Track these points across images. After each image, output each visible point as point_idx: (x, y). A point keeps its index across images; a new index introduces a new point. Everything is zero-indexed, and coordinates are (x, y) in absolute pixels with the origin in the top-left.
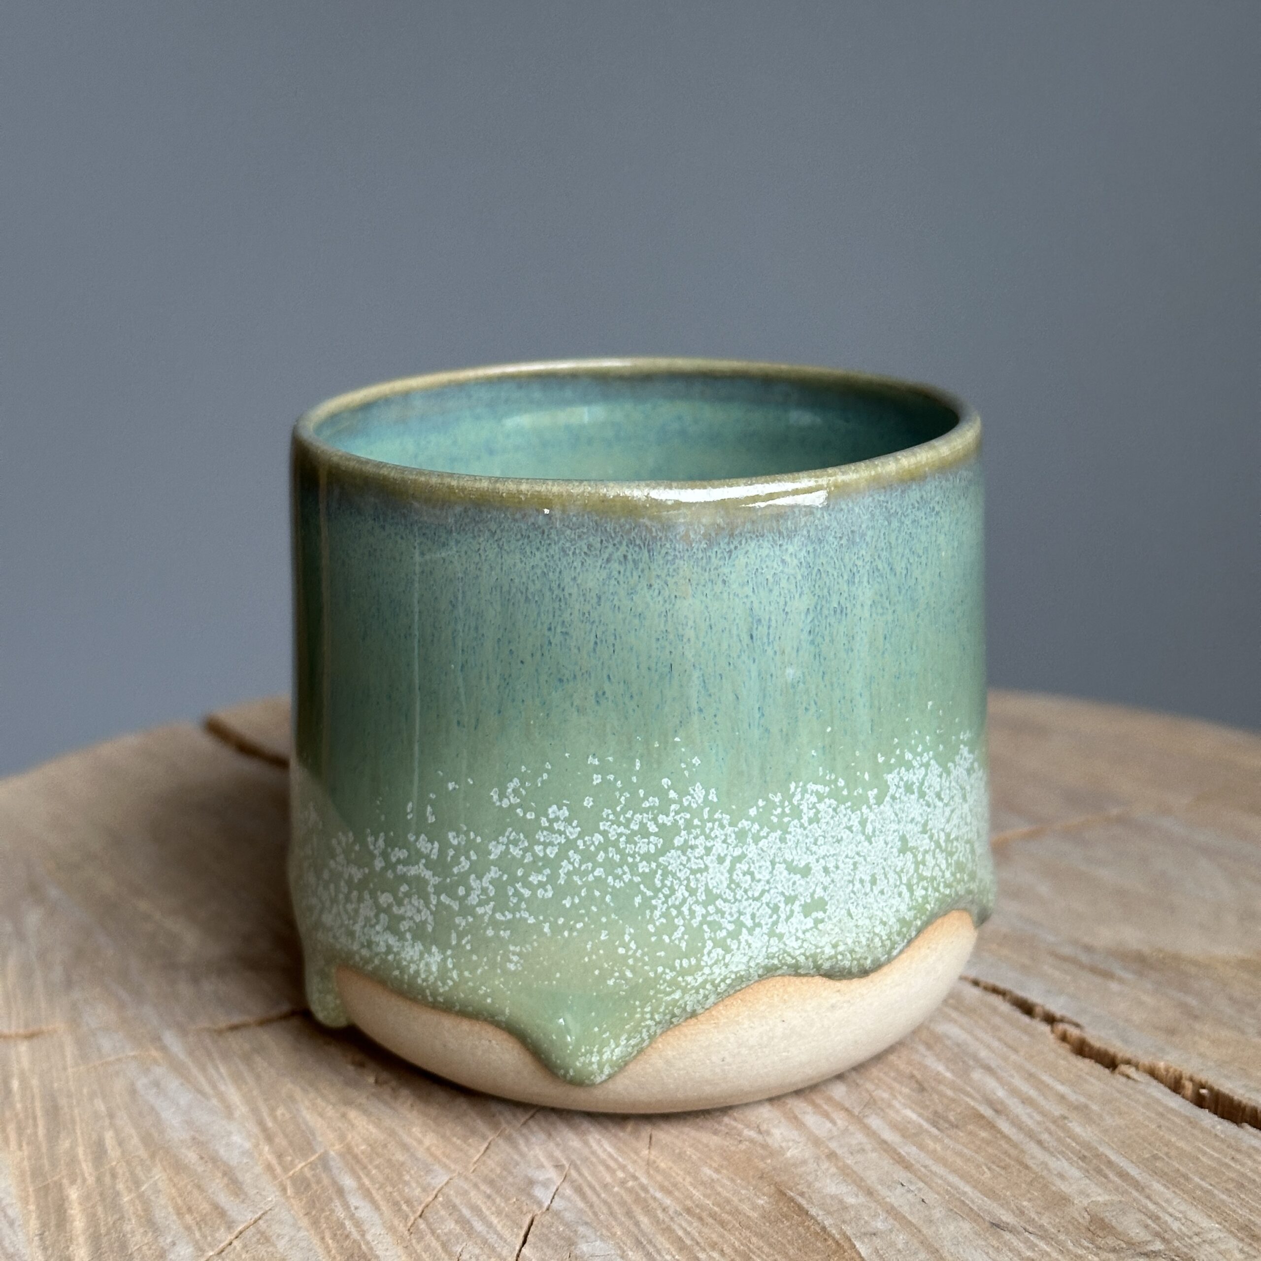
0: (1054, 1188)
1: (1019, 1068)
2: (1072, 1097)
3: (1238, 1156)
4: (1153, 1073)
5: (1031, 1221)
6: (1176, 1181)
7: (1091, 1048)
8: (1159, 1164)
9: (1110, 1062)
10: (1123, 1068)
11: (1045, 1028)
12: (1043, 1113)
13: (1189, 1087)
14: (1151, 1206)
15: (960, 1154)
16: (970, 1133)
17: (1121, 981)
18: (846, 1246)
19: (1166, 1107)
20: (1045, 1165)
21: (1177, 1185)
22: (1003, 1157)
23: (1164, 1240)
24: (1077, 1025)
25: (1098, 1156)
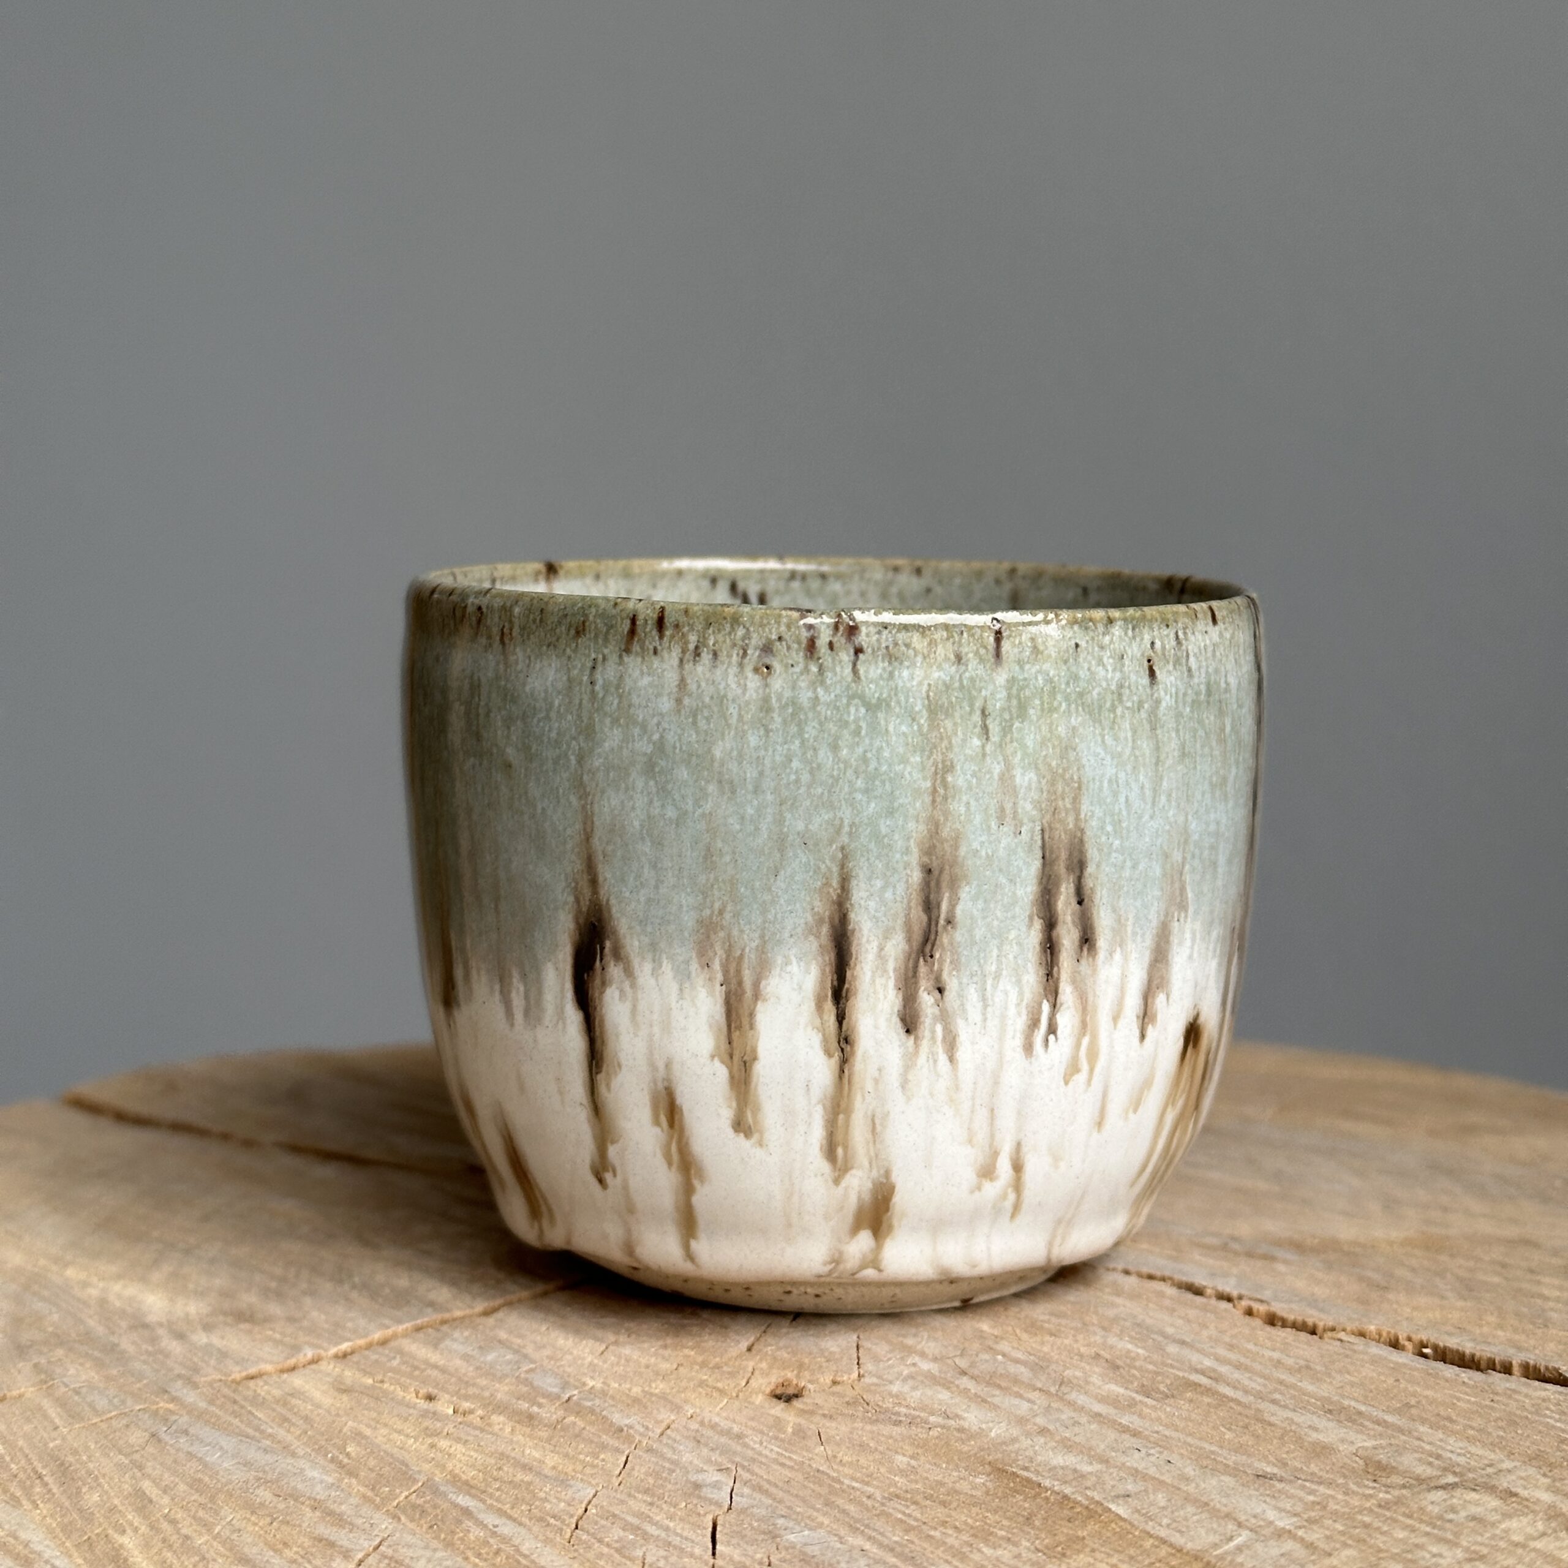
0: (1310, 1440)
1: (1216, 1340)
2: (1291, 1362)
3: (1496, 1398)
4: (1364, 1335)
5: (1298, 1470)
6: (1441, 1424)
7: (1285, 1319)
8: (1414, 1411)
9: (1313, 1330)
10: (1331, 1334)
11: (1224, 1305)
12: (1265, 1377)
13: (1409, 1345)
14: (1428, 1447)
15: (1189, 1419)
16: (1191, 1401)
17: (1286, 1262)
18: (1100, 1510)
19: (1396, 1361)
20: (1292, 1421)
22: (1238, 1418)
24: (1262, 1301)
25: (1345, 1408)
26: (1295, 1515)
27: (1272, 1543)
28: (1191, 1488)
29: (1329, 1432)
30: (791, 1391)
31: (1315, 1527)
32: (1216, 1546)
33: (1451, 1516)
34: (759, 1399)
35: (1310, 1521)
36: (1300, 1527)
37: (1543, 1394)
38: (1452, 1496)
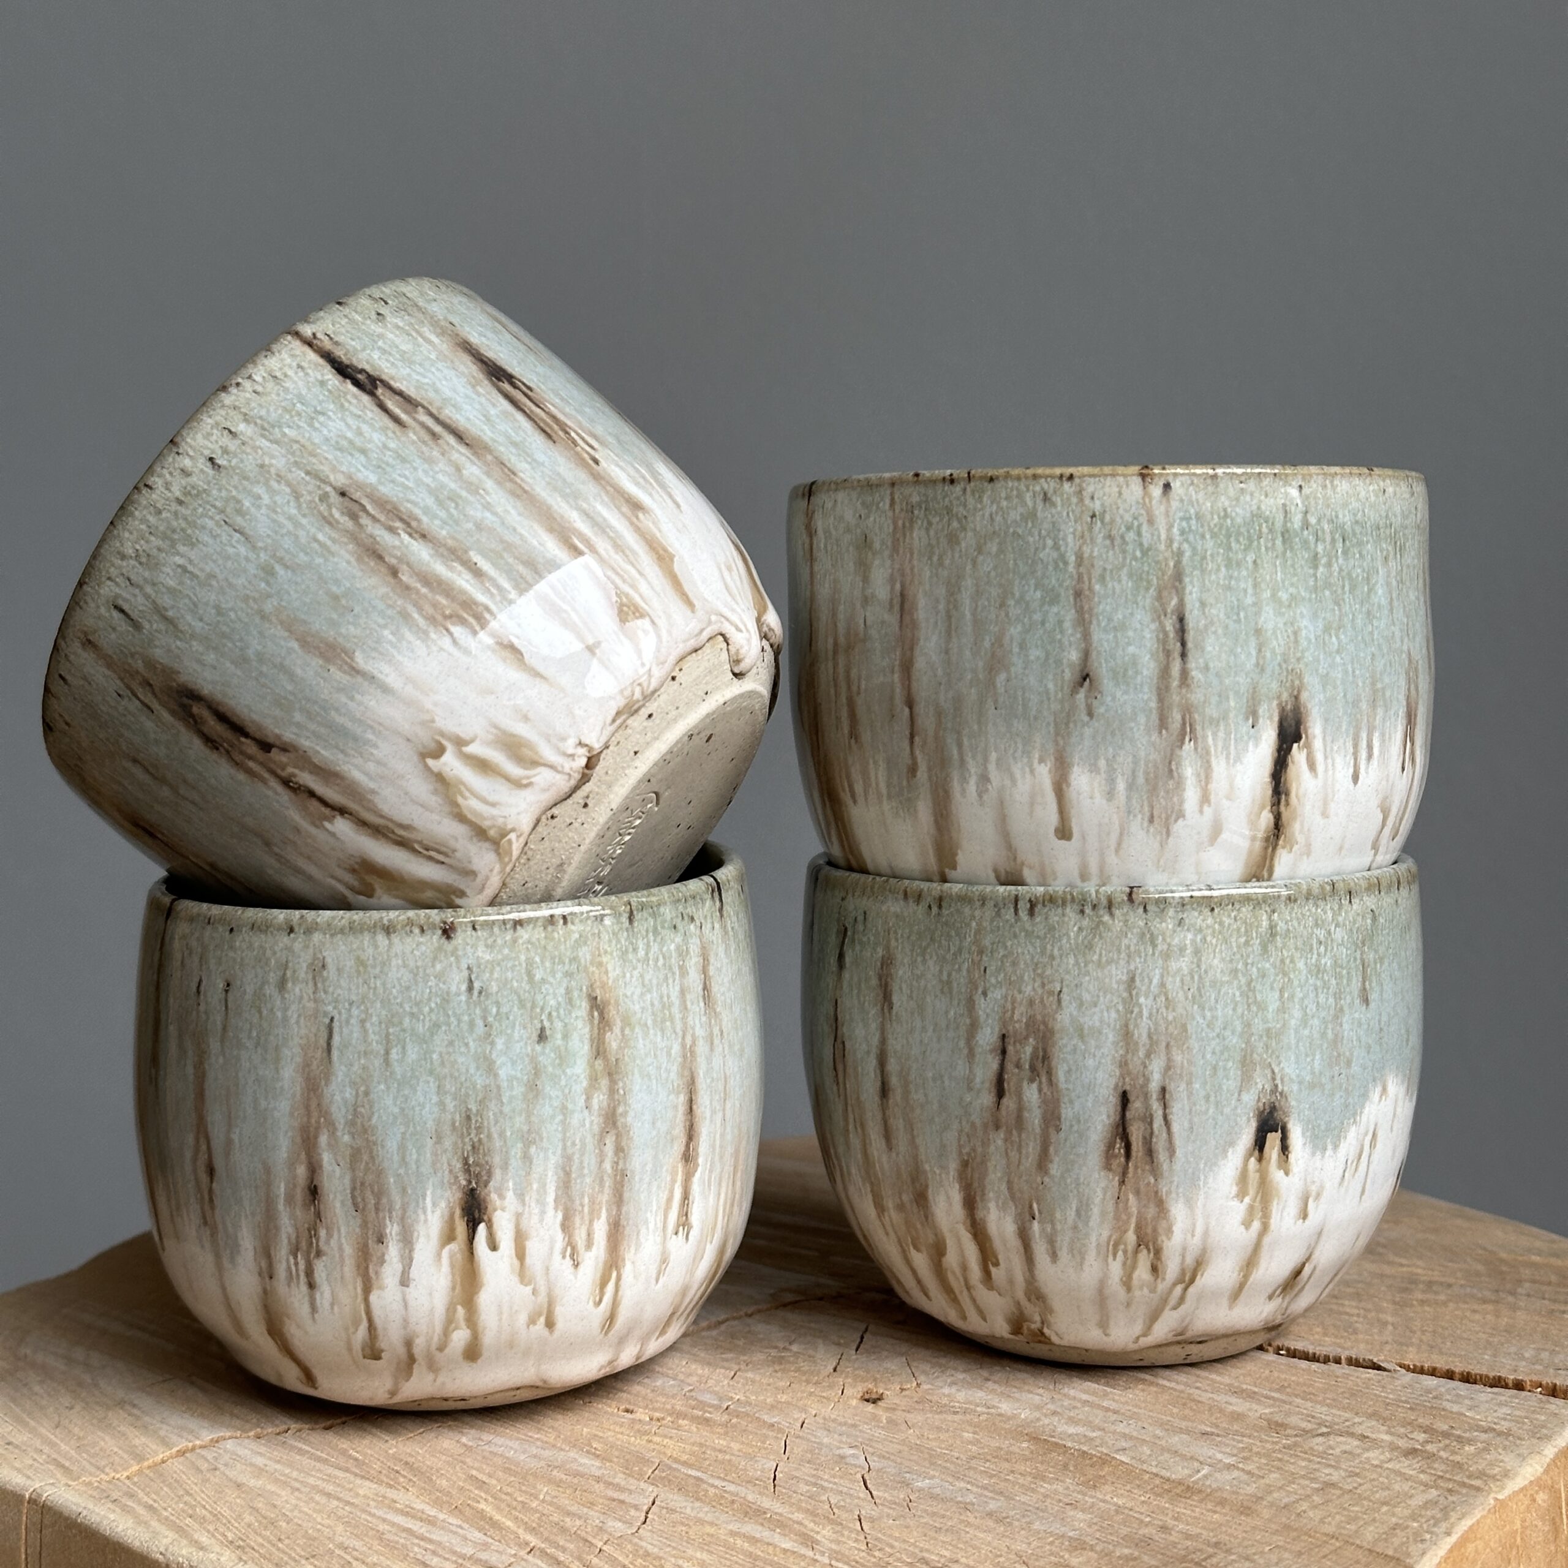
0: (1228, 1411)
3: (1339, 1379)
5: (1227, 1429)
6: (1308, 1397)
8: (1289, 1390)
14: (1304, 1411)
18: (1109, 1458)
20: (1212, 1399)
21: (1311, 1399)
23: (1326, 1426)
26: (1234, 1455)
27: (1225, 1472)
28: (1163, 1443)
29: (1238, 1405)
30: (874, 1396)
31: (1249, 1462)
32: (1190, 1476)
33: (1331, 1451)
34: (854, 1402)
36: (1239, 1462)
37: (1367, 1375)
38: (1329, 1440)
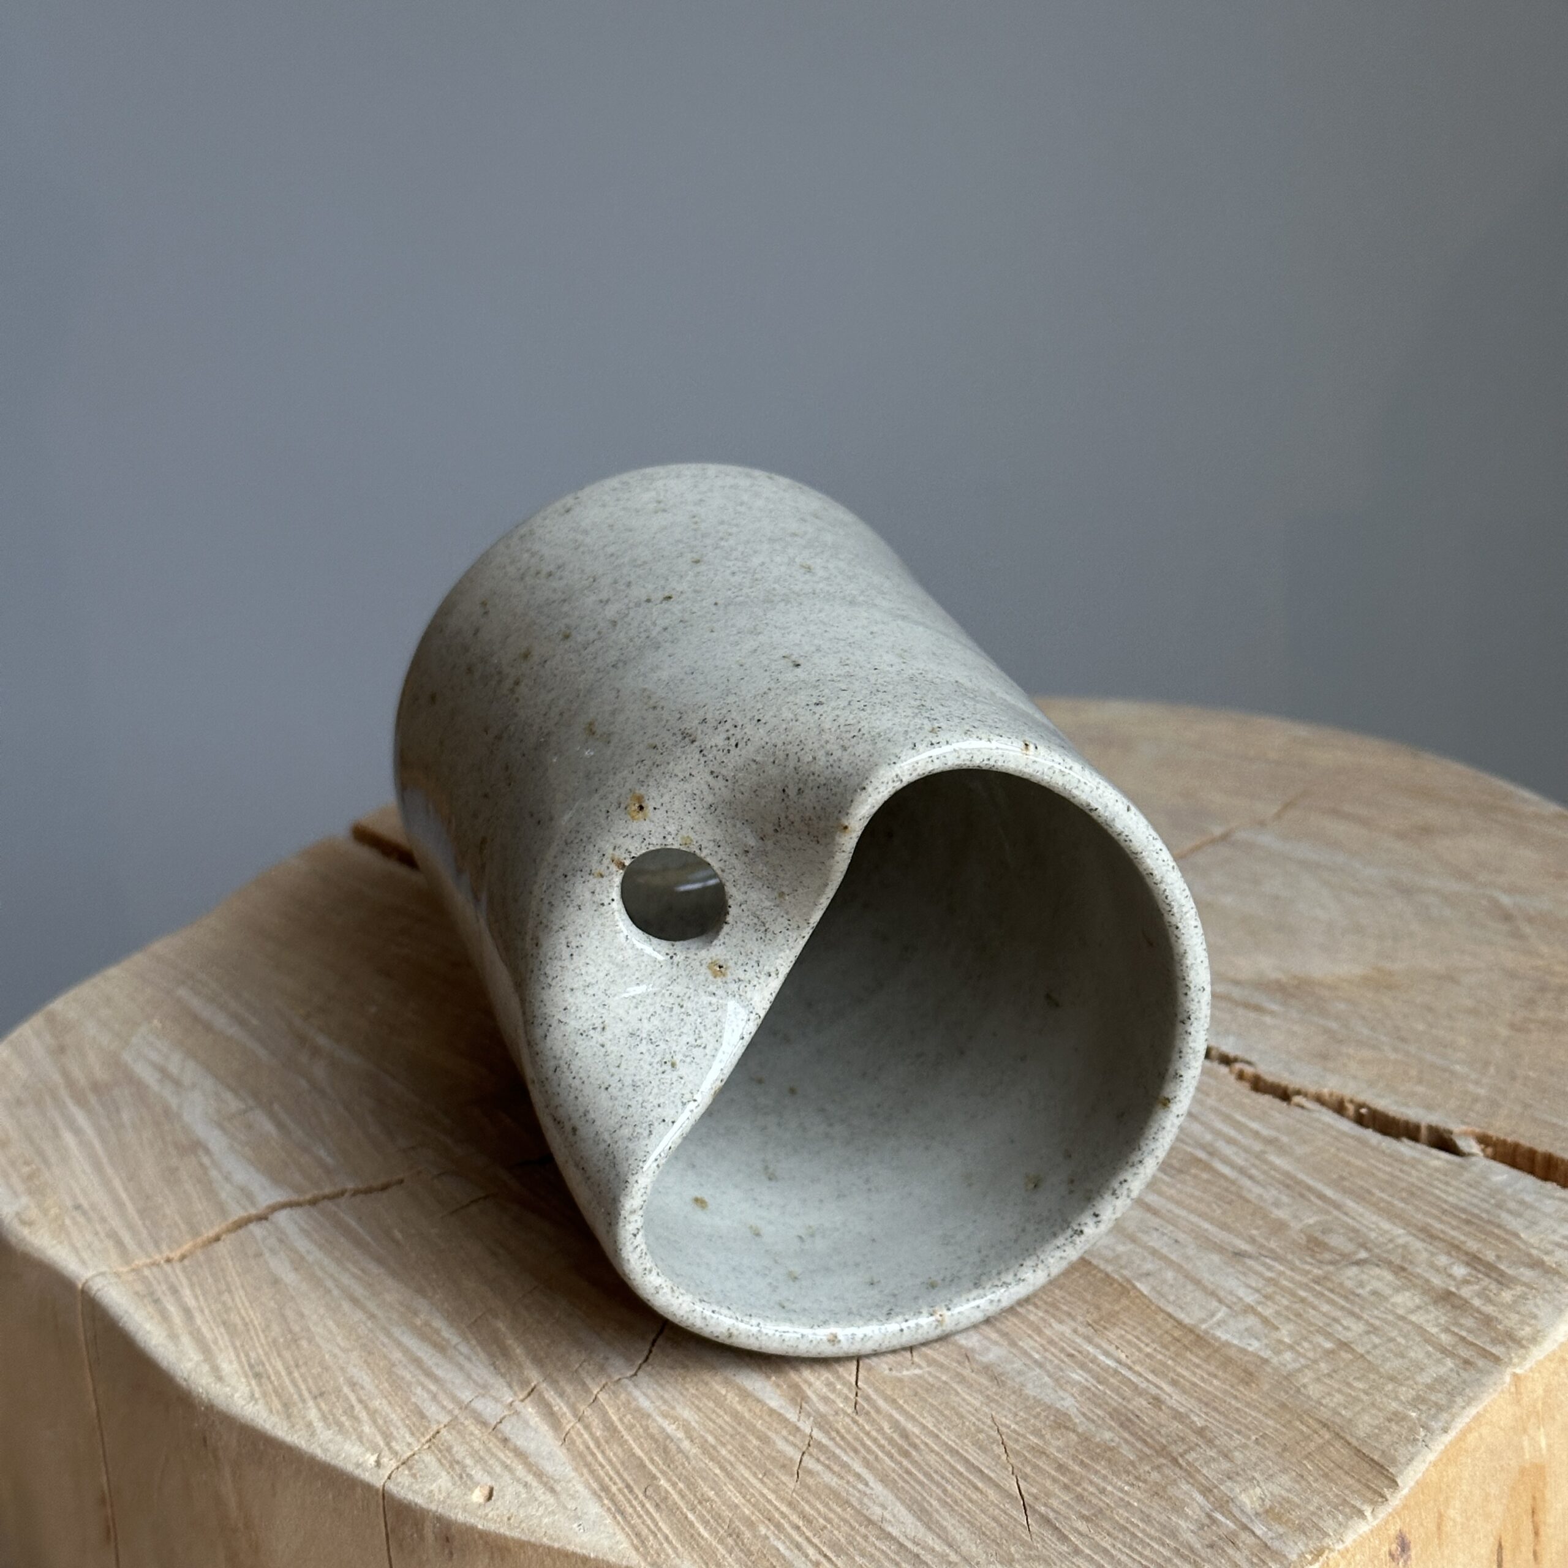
0: (1273, 1216)
1: (1216, 1111)
2: (1265, 1132)
3: (1405, 1168)
4: (1319, 1100)
5: (1262, 1246)
6: (1362, 1196)
7: (1265, 1082)
8: (1346, 1184)
9: (1284, 1095)
10: (1297, 1099)
11: (1224, 1070)
12: (1246, 1150)
13: (1351, 1109)
14: (1350, 1221)
15: (1192, 1196)
16: (1195, 1176)
17: (1272, 1013)
18: (1129, 1286)
19: (1338, 1131)
20: (1260, 1197)
21: (1364, 1199)
22: (1226, 1194)
23: (1367, 1249)
24: (1249, 1063)
25: (1299, 1182)
26: (1258, 1291)
27: (1241, 1318)
28: (1188, 1266)
29: (1285, 1208)
31: (1269, 1303)
32: (1204, 1321)
33: (1360, 1291)
35: (1268, 1297)
36: (1259, 1303)
37: (1436, 1163)
38: (1363, 1272)
